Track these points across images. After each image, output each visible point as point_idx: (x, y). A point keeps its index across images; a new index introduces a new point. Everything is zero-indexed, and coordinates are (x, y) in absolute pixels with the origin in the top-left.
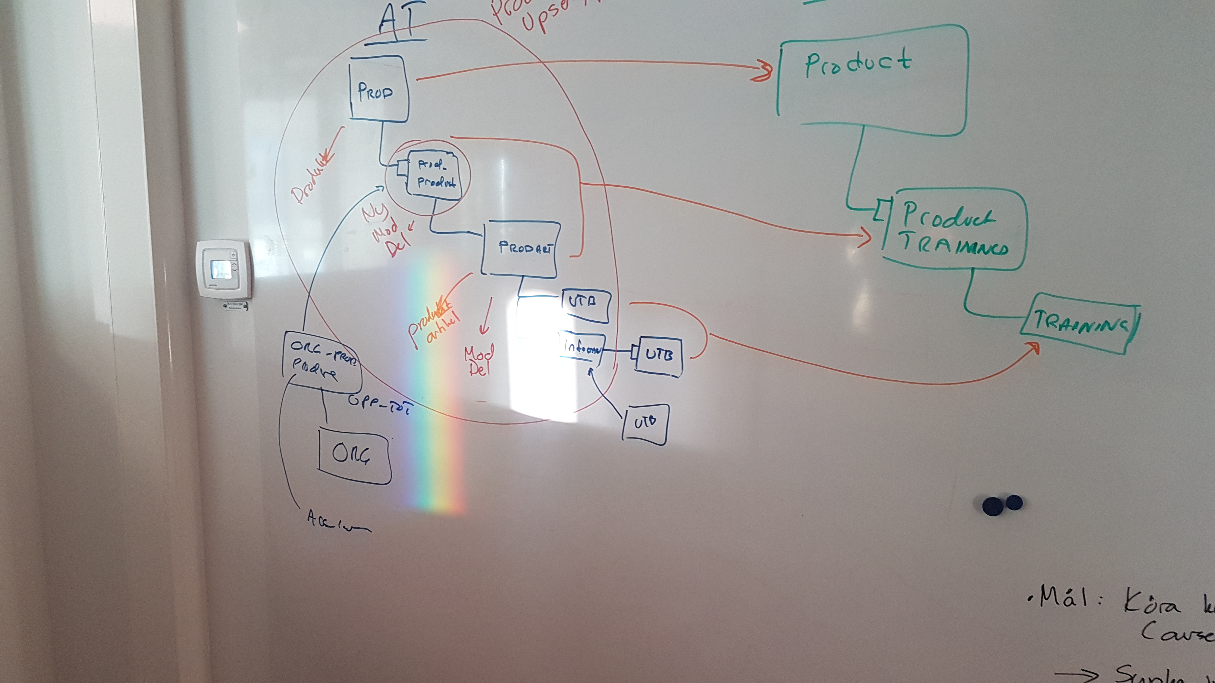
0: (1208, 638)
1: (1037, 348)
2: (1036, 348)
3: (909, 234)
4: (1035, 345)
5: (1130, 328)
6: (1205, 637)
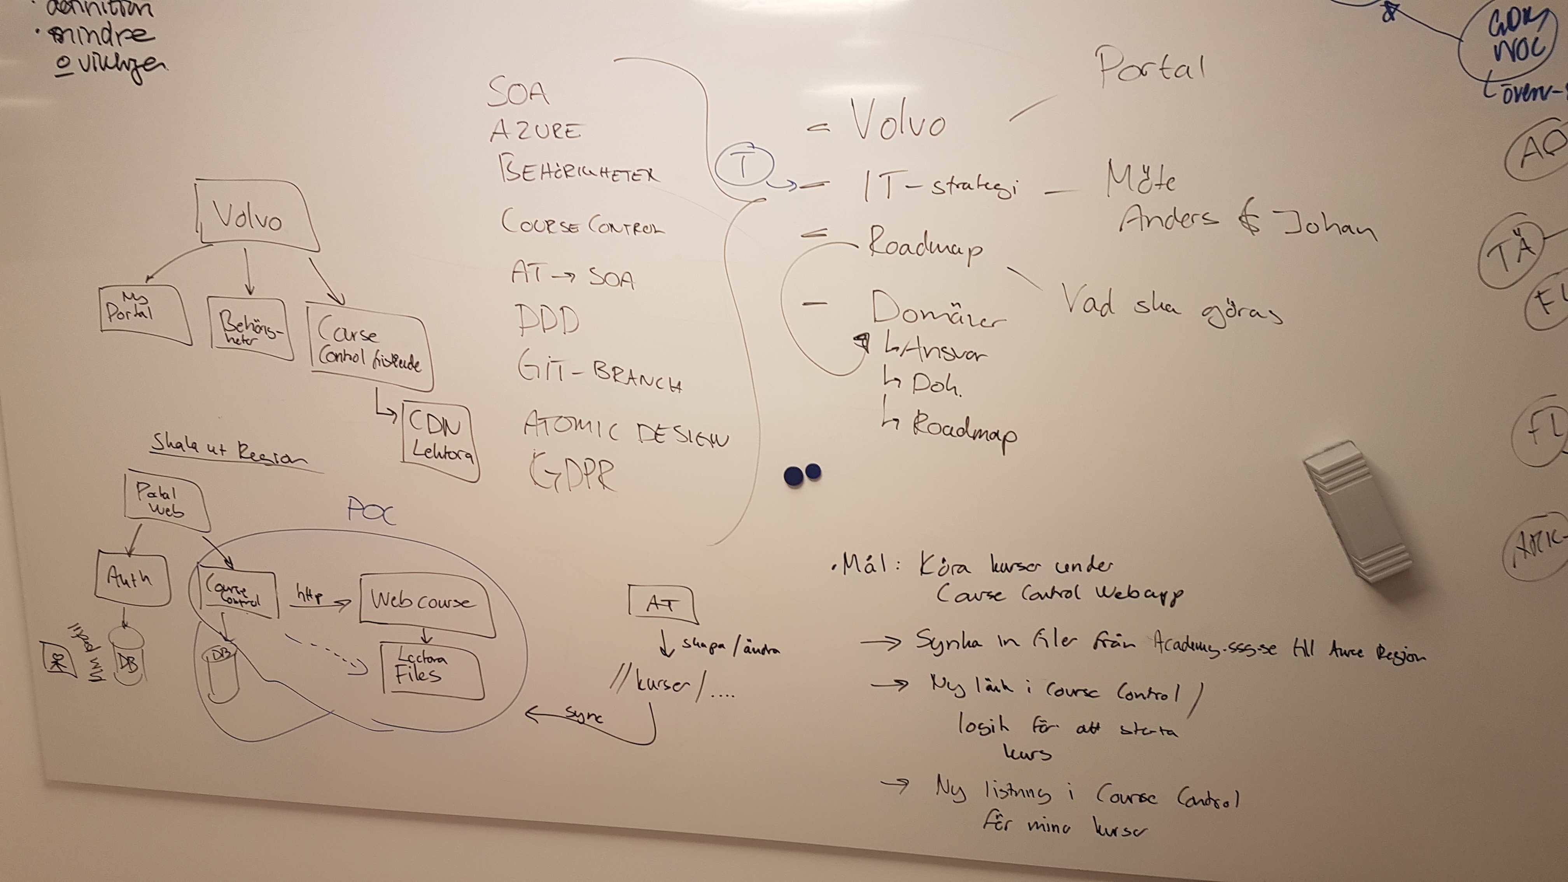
0: (997, 598)
6: (994, 597)
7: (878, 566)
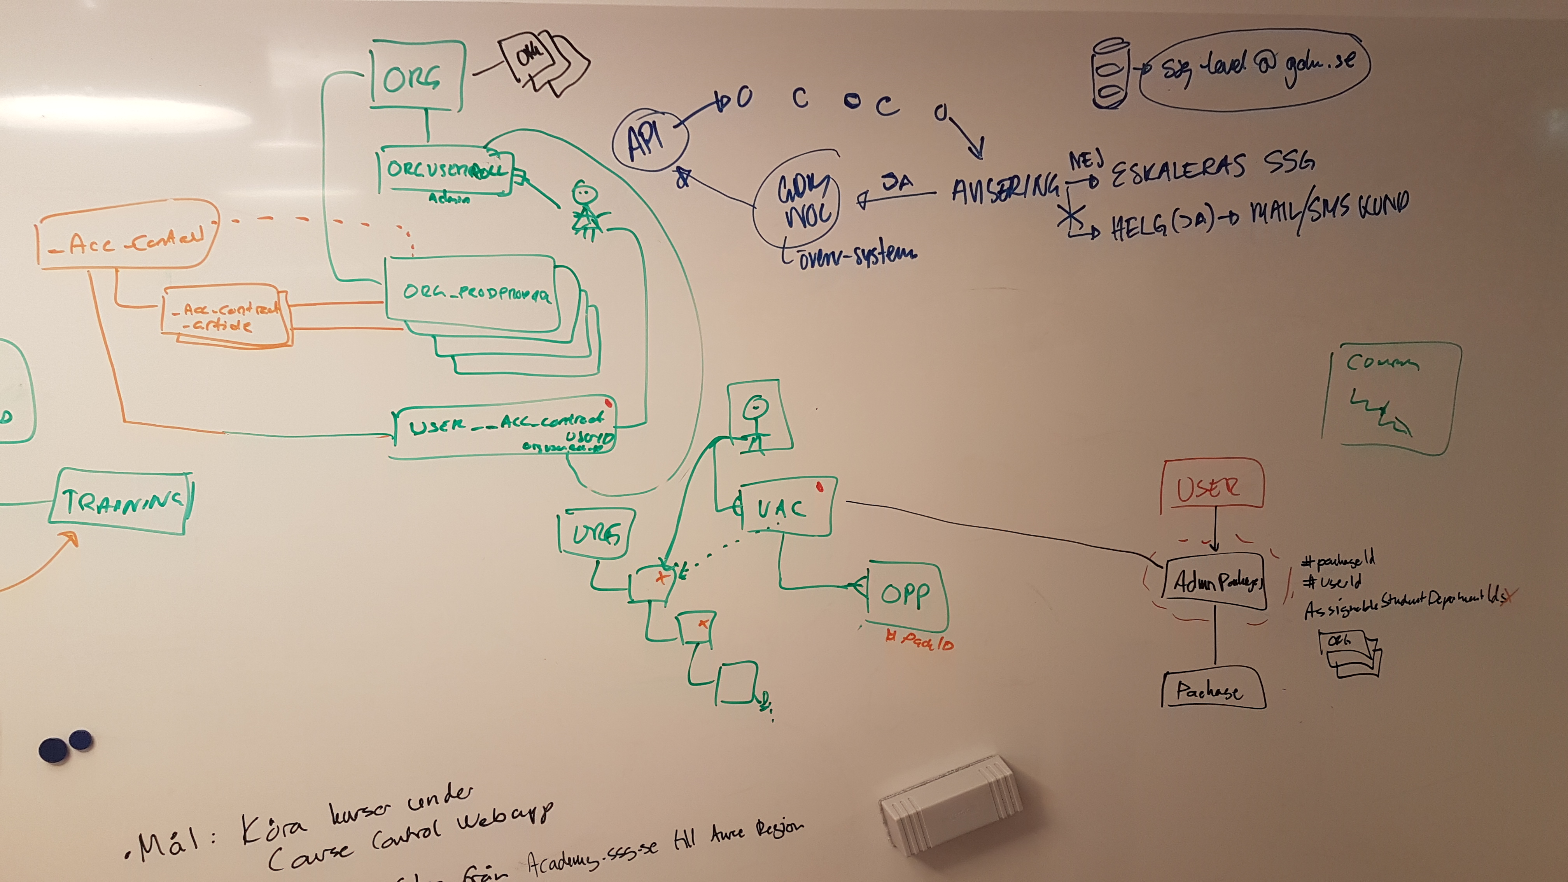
0: (343, 853)
2: (72, 538)
4: (71, 535)
5: (184, 502)
6: (340, 853)
7: (187, 843)
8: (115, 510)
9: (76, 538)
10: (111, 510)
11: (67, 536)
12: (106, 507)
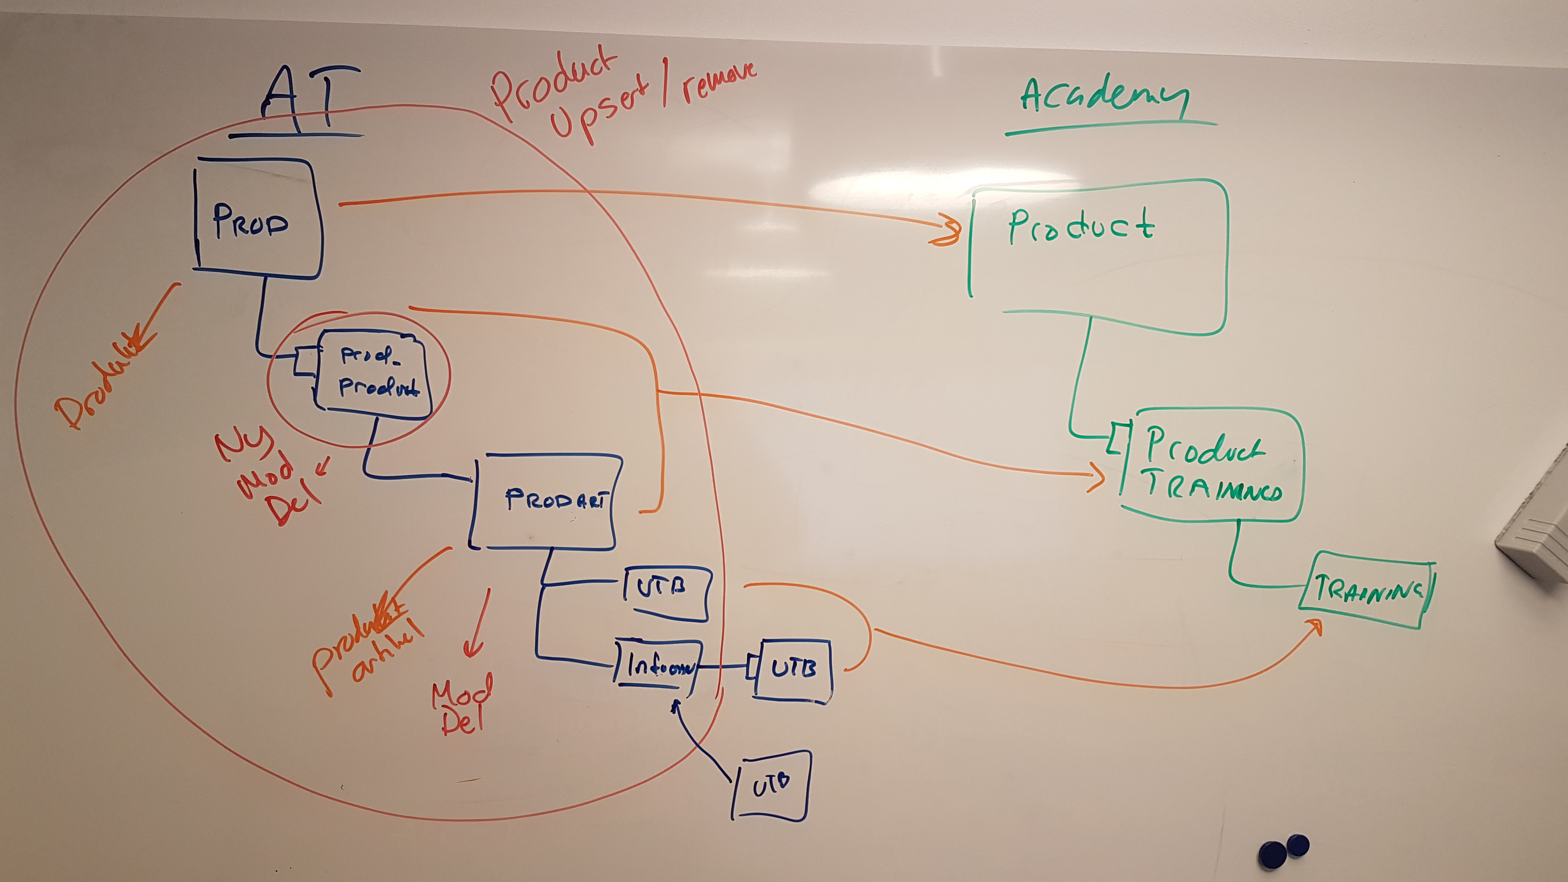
1: (1319, 626)
2: (1317, 626)
3: (1154, 472)
4: (1317, 623)
5: (1424, 594)
8: (1361, 599)
9: (1321, 627)
10: (1357, 598)
11: (1313, 624)
12: (1353, 595)
